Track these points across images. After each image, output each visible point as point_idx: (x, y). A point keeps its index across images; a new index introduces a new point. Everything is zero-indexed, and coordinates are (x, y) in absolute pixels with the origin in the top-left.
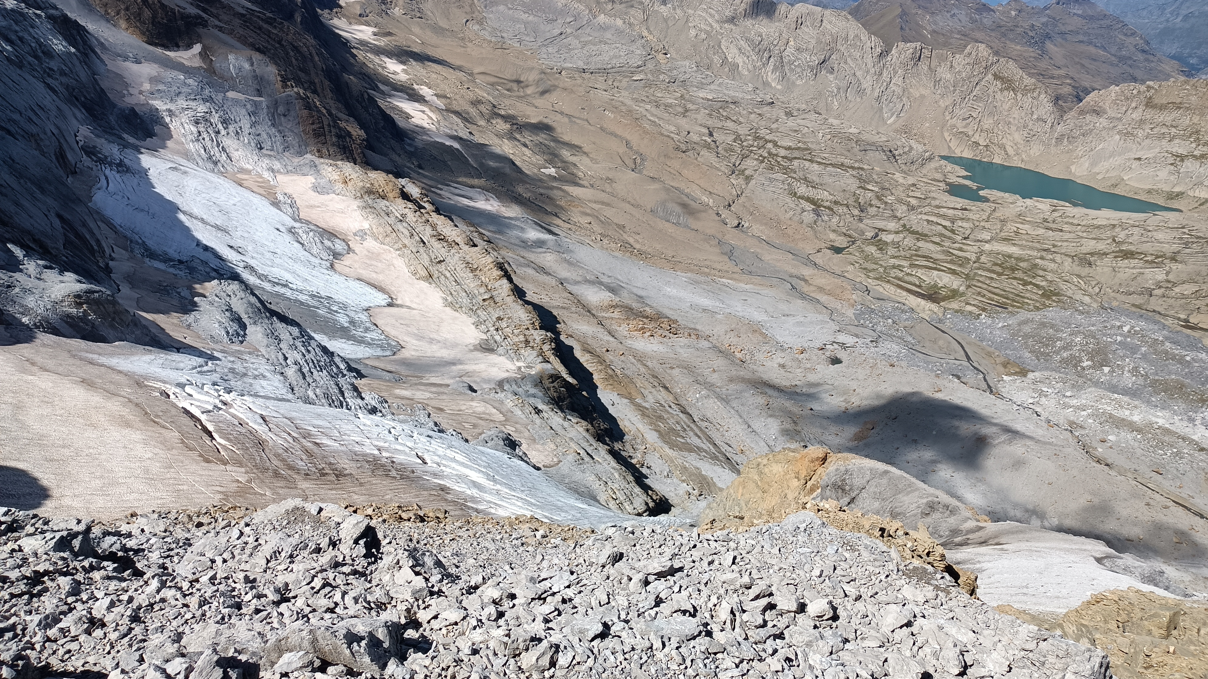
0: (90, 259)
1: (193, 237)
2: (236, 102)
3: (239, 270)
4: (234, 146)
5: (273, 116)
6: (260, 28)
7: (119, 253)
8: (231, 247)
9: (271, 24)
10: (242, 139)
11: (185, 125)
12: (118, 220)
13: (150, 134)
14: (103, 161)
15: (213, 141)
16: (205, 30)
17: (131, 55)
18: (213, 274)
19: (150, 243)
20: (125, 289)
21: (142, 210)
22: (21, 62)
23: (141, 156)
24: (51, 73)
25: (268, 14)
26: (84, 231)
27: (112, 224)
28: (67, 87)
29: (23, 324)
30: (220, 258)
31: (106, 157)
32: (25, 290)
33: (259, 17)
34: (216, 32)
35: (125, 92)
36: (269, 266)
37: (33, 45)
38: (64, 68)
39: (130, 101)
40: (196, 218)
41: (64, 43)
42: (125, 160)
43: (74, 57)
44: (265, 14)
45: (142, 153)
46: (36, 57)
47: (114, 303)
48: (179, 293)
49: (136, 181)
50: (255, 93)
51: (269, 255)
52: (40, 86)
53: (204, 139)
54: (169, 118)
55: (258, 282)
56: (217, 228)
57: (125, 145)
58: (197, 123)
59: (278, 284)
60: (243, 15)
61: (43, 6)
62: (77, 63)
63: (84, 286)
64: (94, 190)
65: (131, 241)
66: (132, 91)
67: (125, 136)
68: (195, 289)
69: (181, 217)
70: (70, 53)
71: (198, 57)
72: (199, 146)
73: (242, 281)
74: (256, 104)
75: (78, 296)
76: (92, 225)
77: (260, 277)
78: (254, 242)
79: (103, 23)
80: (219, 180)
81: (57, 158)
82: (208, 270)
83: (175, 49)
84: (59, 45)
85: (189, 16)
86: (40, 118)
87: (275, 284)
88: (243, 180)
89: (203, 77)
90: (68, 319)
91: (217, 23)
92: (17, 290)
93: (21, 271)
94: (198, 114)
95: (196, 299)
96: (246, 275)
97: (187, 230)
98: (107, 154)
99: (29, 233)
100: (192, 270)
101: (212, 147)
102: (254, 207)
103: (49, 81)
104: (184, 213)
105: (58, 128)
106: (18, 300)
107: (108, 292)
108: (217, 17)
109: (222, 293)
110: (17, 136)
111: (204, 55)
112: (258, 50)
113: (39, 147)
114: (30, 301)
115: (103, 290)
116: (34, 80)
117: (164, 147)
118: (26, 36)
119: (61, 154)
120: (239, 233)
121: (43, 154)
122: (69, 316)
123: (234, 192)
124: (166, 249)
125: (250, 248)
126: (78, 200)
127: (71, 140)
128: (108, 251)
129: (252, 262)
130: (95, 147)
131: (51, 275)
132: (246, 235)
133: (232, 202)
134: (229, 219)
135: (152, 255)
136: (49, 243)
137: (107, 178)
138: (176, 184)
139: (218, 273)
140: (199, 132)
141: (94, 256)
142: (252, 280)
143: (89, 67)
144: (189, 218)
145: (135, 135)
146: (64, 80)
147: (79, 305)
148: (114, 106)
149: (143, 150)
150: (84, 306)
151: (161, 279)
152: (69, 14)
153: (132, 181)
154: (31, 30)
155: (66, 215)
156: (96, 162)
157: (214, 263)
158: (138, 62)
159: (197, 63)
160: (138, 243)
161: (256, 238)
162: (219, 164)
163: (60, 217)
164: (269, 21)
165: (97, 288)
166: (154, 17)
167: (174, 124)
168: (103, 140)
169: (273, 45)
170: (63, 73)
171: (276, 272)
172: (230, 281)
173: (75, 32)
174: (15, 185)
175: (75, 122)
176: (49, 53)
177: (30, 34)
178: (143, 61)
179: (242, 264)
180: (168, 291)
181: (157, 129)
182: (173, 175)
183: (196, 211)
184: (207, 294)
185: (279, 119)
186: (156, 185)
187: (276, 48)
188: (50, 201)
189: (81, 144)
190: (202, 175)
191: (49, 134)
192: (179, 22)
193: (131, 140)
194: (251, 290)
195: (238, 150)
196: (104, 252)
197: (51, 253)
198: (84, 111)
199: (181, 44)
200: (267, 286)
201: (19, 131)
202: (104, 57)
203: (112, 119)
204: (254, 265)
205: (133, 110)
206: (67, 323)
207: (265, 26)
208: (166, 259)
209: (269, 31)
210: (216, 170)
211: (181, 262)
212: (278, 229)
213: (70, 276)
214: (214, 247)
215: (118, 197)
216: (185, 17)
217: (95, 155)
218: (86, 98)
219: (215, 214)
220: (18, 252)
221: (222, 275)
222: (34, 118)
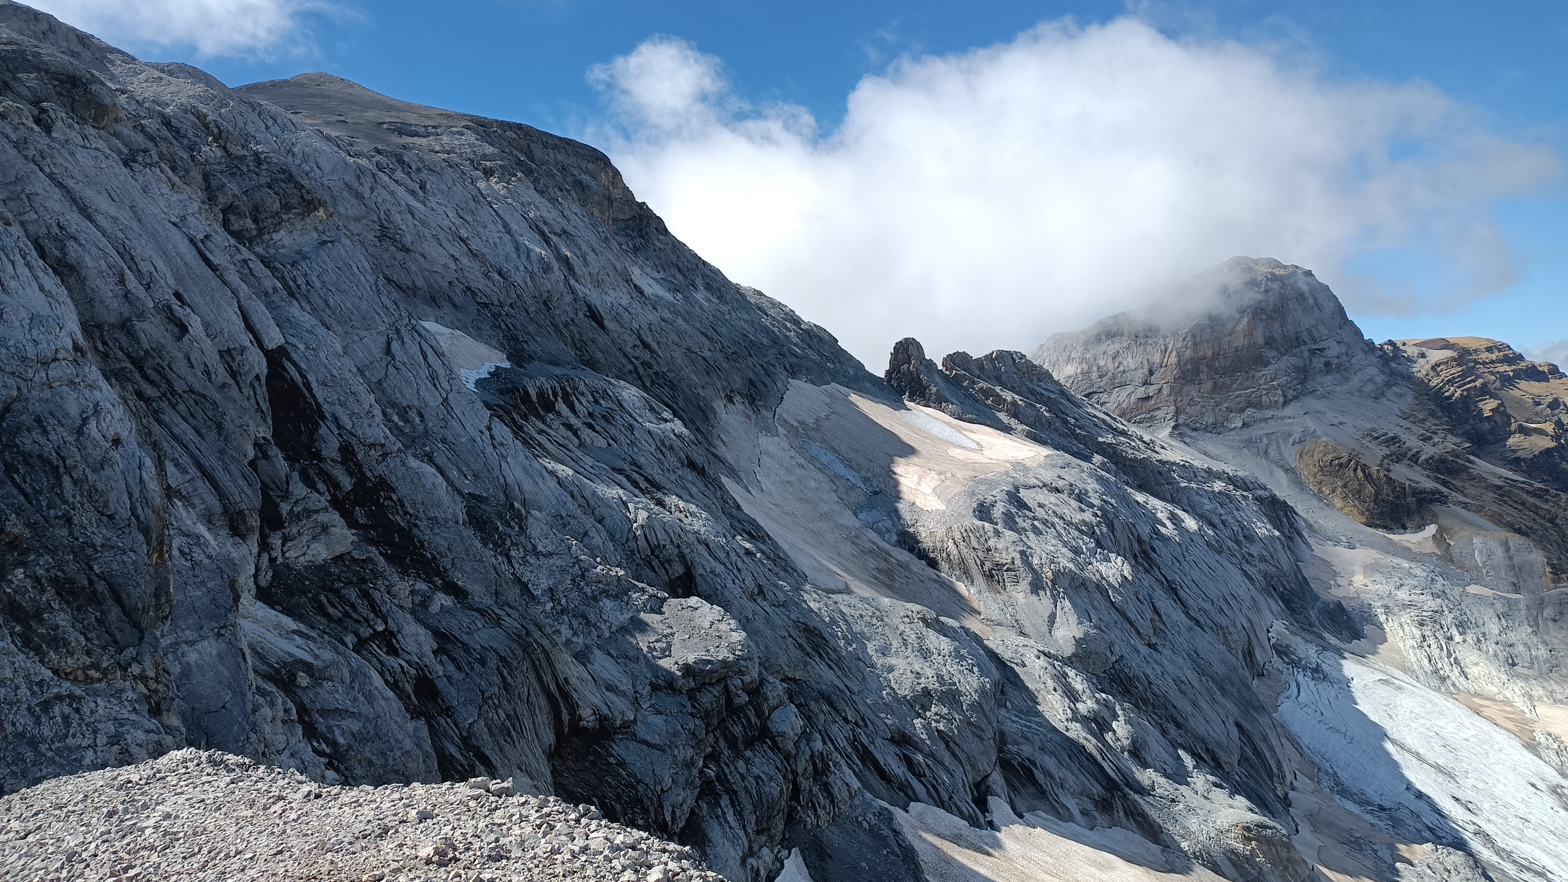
0: (1266, 783)
1: (1402, 776)
2: (1479, 598)
3: (1467, 836)
4: (1472, 658)
5: (1536, 619)
6: (1523, 503)
7: (1303, 782)
8: (1457, 800)
9: (1540, 497)
10: (1485, 648)
11: (1406, 626)
12: (1305, 740)
13: (1357, 635)
14: (1296, 664)
15: (1442, 649)
16: (1444, 508)
17: (1344, 539)
18: (1427, 834)
19: (1343, 775)
20: (1305, 830)
21: (1338, 731)
22: (1221, 547)
23: (1343, 662)
24: (1250, 559)
25: (1537, 485)
26: (1263, 747)
27: (1298, 743)
28: (1265, 575)
29: (1181, 850)
30: (1439, 812)
31: (1300, 659)
32: (1189, 809)
33: (1523, 489)
34: (1459, 509)
35: (1332, 582)
36: (1514, 838)
37: (1235, 529)
38: (1265, 553)
39: (1336, 593)
40: (1409, 751)
41: (1268, 526)
42: (1323, 665)
43: (1278, 542)
44: (1531, 485)
45: (1345, 658)
46: (1237, 542)
47: (1289, 847)
48: (1375, 852)
49: (1333, 691)
50: (1510, 588)
51: (1516, 822)
52: (1237, 574)
53: (1429, 646)
54: (1384, 617)
55: (1495, 859)
56: (1438, 768)
57: (1325, 647)
58: (1422, 625)
59: (1528, 869)
60: (1499, 487)
61: (1251, 487)
62: (1279, 547)
63: (1257, 818)
64: (1281, 698)
65: (1319, 769)
66: (1340, 581)
67: (1326, 635)
68: (1398, 850)
69: (1389, 746)
70: (1273, 537)
71: (1431, 541)
72: (1421, 655)
73: (1470, 854)
74: (1509, 603)
75: (1248, 829)
76: (1274, 741)
77: (1499, 852)
78: (1494, 798)
79: (1315, 502)
80: (1448, 704)
81: (1244, 656)
82: (1420, 826)
83: (1401, 531)
84: (1263, 528)
85: (1423, 491)
86: (1232, 609)
87: (1523, 868)
88: (1483, 706)
89: (1435, 566)
90: (1232, 855)
91: (1461, 498)
92: (1181, 806)
93: (1188, 784)
94: (1424, 614)
95: (1398, 865)
96: (1476, 845)
97: (1395, 765)
98: (1301, 656)
99: (1203, 740)
100: (1396, 822)
101: (1441, 658)
102: (1496, 747)
103: (1247, 567)
104: (1394, 742)
105: (1250, 621)
106: (1180, 819)
107: (1284, 832)
108: (1461, 491)
109: (1438, 865)
110: (1206, 628)
111: (1438, 539)
112: (1519, 531)
113: (1226, 642)
114: (1193, 823)
115: (1279, 827)
116: (1231, 566)
117: (1374, 652)
118: (1230, 520)
119: (1249, 652)
120: (1470, 782)
121: (1230, 648)
122: (1233, 851)
123: (1467, 721)
124: (1364, 787)
125: (1486, 806)
126: (1262, 708)
127: (1263, 636)
128: (1289, 777)
129: (1488, 828)
130: (1288, 646)
131: (1220, 796)
132: (1481, 785)
133: (1464, 736)
134: (1457, 758)
135: (1344, 792)
136: (1223, 756)
137: (1298, 685)
138: (1386, 702)
139: (1434, 834)
140: (1424, 636)
141: (1271, 780)
142: (1486, 854)
143: (1292, 552)
144: (1399, 749)
145: (1338, 634)
146: (1263, 566)
147: (1248, 840)
148: (1317, 598)
149: (1346, 655)
150: (1253, 843)
151: (1353, 827)
152: (1277, 494)
153: (1327, 691)
154: (1236, 513)
155: (1246, 726)
156: (1288, 664)
157: (1430, 819)
158: (1352, 547)
159: (1430, 547)
160: (1327, 773)
161: (1497, 793)
162: (1448, 681)
163: (1238, 725)
164: (1538, 494)
165: (1271, 823)
166: (1377, 494)
167: (1390, 624)
168: (1299, 638)
169: (1541, 525)
170: (1263, 559)
171: (1526, 850)
172: (1451, 850)
173: (1281, 514)
174: (1196, 684)
175: (1268, 613)
176: (1250, 538)
177: (1234, 517)
178: (1358, 545)
179: (1471, 828)
180: (1360, 845)
181: (1367, 629)
182: (1383, 691)
183: (1410, 741)
184: (1416, 862)
185: (1546, 625)
186: (1359, 701)
187: (1546, 529)
188: (1231, 707)
189: (1273, 641)
190: (1423, 693)
191: (1239, 627)
192: (1409, 500)
193: (1334, 641)
194: (1484, 869)
195: (1477, 664)
196: (1284, 777)
197: (1223, 769)
198: (1281, 603)
199: (1408, 525)
200: (1510, 869)
201: (1208, 622)
202: (1309, 540)
203: (1313, 614)
204: (1490, 833)
205: (1339, 605)
206: (1230, 859)
207: (1531, 500)
208: (1363, 802)
209: (1537, 507)
210: (1443, 689)
211: (1382, 808)
212: (1533, 785)
213: (1241, 801)
214: (1431, 795)
215: (1310, 711)
216: (1416, 493)
217: (1287, 655)
218: (1285, 588)
219: (1437, 749)
220: (1188, 761)
221: (1440, 838)
222: (1225, 608)
